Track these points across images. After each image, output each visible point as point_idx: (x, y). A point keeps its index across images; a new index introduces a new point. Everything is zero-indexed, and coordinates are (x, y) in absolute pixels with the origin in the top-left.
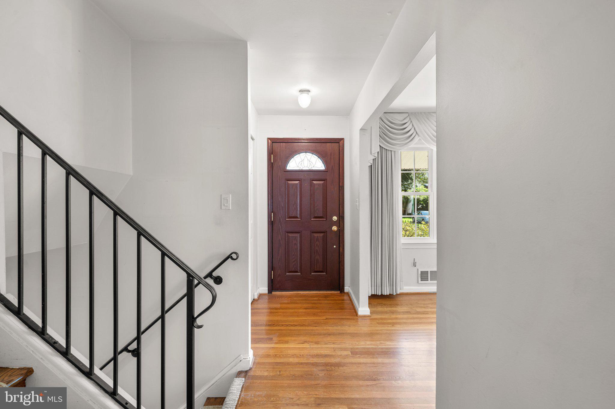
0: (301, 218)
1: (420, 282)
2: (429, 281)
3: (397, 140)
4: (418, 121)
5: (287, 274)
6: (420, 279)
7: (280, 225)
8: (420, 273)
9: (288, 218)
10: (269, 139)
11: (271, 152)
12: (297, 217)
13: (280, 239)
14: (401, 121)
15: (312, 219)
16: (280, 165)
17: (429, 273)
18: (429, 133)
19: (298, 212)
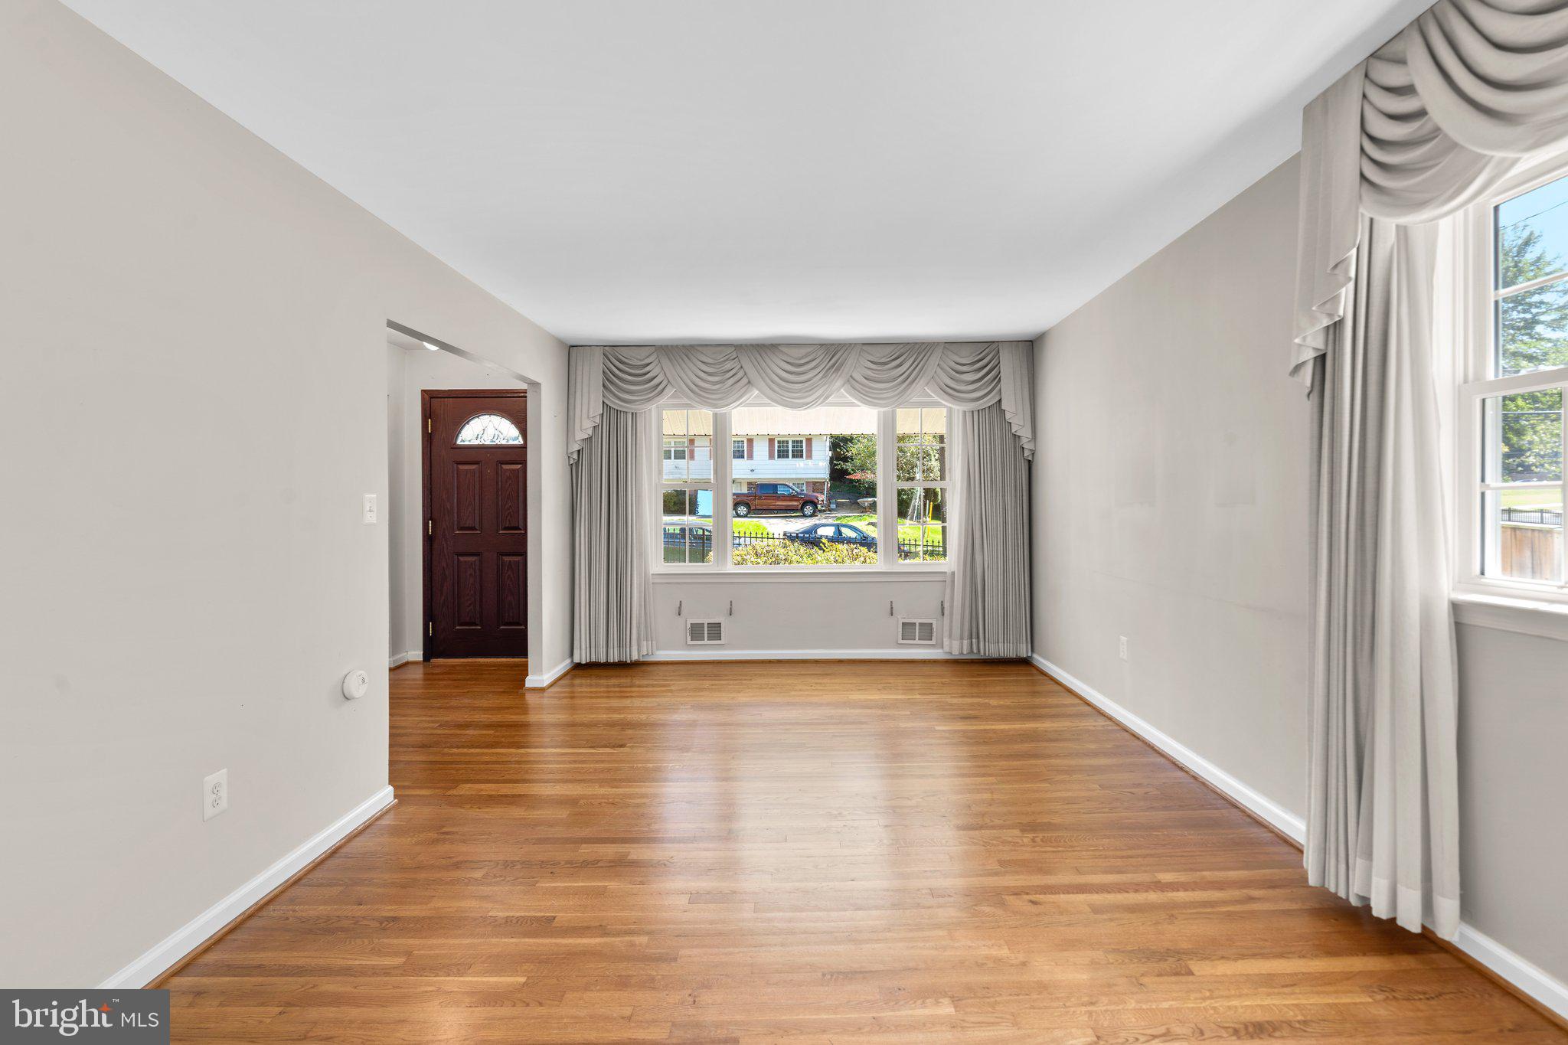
0: (481, 529)
1: (690, 642)
2: (706, 642)
3: (635, 393)
4: (670, 360)
5: (457, 628)
6: (689, 638)
7: (443, 543)
8: (689, 626)
9: (459, 530)
10: (424, 392)
11: (428, 413)
12: (473, 528)
13: (445, 566)
14: (641, 360)
15: (501, 532)
16: (444, 439)
17: (706, 626)
18: (689, 381)
19: (477, 519)
